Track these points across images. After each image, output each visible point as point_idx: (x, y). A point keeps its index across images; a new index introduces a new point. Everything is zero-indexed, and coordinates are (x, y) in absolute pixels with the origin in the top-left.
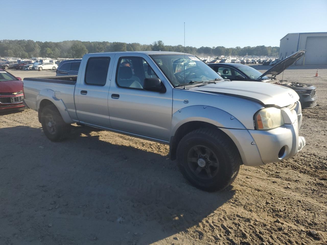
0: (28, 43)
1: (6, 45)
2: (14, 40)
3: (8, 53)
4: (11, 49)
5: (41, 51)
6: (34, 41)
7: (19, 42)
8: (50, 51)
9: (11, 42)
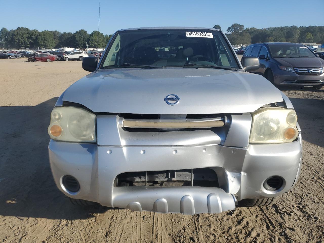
0: (291, 29)
1: (269, 32)
2: (278, 27)
3: (269, 40)
4: (272, 36)
5: (300, 37)
6: (297, 27)
7: (282, 29)
8: (310, 36)
9: (275, 29)
